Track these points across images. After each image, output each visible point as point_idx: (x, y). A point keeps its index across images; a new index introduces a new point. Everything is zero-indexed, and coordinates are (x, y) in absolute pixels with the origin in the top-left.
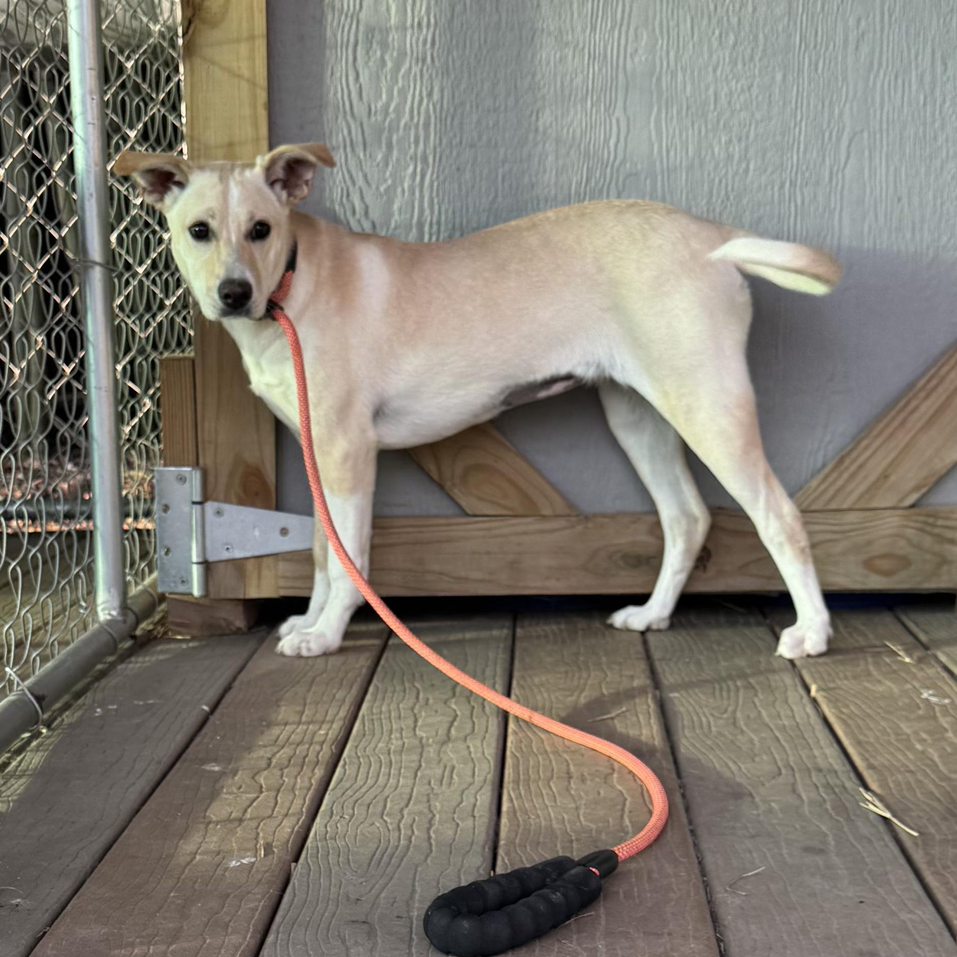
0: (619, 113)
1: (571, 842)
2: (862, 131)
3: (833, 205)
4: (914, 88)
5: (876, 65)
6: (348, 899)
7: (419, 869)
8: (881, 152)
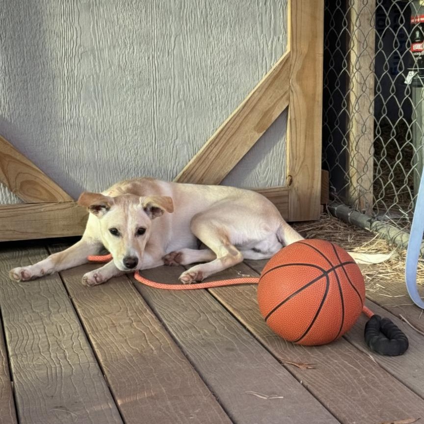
0: (76, 24)
1: (132, 357)
2: (180, 35)
3: (170, 67)
4: (199, 17)
5: (183, 7)
6: (47, 396)
7: (72, 378)
8: (188, 44)
